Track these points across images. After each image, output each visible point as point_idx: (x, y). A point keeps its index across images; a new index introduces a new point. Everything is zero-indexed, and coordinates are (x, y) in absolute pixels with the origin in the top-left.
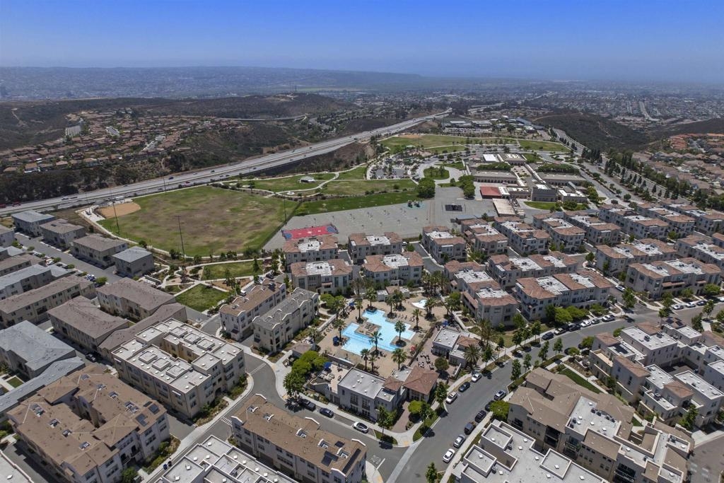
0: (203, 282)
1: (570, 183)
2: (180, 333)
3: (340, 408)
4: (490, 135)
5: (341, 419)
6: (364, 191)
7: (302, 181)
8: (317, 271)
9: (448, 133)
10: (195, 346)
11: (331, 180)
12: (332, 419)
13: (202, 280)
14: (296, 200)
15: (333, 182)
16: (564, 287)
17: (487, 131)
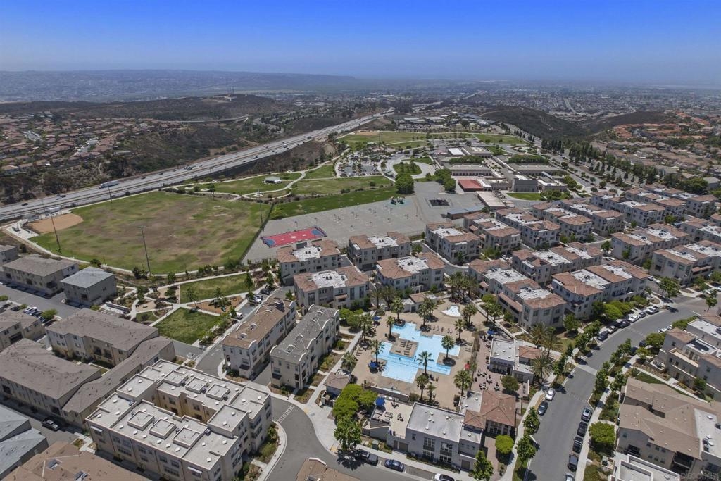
0: (184, 306)
1: (544, 173)
2: (179, 379)
3: (410, 456)
4: (446, 130)
5: (415, 471)
6: (340, 190)
7: (267, 182)
8: (327, 282)
9: (404, 130)
10: (203, 396)
11: (299, 179)
12: (404, 473)
13: (182, 302)
14: (266, 202)
15: (301, 181)
16: (604, 280)
17: (442, 126)
